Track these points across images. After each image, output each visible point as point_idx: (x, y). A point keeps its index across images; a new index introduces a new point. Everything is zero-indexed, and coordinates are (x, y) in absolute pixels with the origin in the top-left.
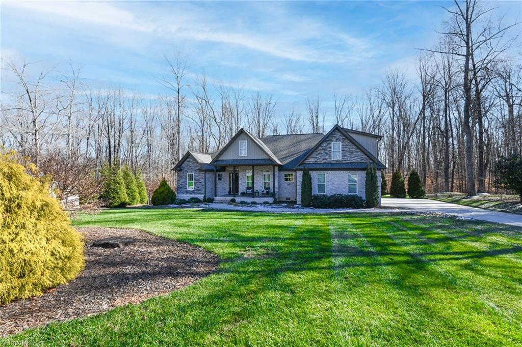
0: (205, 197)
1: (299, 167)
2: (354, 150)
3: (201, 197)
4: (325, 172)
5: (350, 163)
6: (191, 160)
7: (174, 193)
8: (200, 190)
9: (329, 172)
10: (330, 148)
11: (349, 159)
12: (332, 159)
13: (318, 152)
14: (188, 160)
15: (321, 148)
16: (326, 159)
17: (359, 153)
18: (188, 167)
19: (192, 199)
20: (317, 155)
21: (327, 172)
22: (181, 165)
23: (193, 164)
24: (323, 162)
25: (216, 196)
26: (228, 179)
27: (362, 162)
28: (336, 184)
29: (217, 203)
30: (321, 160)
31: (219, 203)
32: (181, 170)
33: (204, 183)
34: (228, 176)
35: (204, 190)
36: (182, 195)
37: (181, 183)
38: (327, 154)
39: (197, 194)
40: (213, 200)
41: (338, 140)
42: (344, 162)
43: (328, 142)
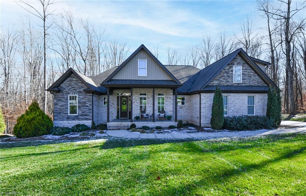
0: (93, 123)
1: (205, 89)
2: (252, 74)
3: (89, 123)
4: (228, 94)
5: (250, 86)
6: (74, 79)
7: (50, 119)
8: (87, 115)
9: (232, 94)
10: (232, 71)
11: (248, 83)
12: (234, 82)
13: (221, 75)
14: (69, 79)
15: (224, 71)
16: (228, 82)
17: (256, 77)
18: (70, 87)
19: (78, 126)
20: (220, 78)
21: (230, 94)
22: (59, 85)
23: (76, 84)
24: (226, 85)
25: (108, 121)
26: (116, 103)
27: (259, 86)
28: (237, 106)
29: (113, 130)
30: (224, 83)
31: (115, 130)
32: (59, 91)
33: (91, 107)
34: (116, 99)
35: (91, 115)
36: (61, 122)
37: (59, 107)
38: (229, 77)
39: (82, 119)
40: (106, 125)
41: (239, 64)
42: (243, 85)
43: (230, 65)
